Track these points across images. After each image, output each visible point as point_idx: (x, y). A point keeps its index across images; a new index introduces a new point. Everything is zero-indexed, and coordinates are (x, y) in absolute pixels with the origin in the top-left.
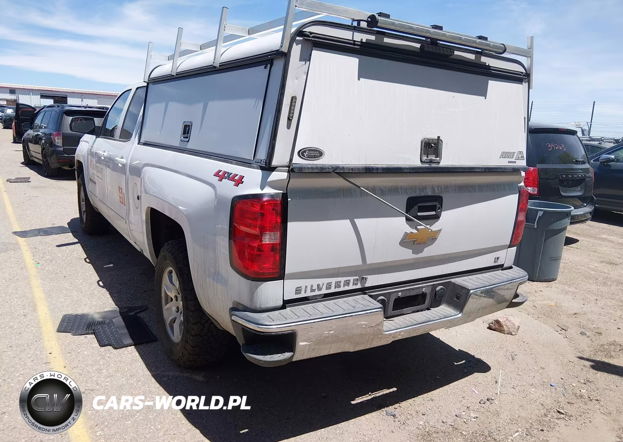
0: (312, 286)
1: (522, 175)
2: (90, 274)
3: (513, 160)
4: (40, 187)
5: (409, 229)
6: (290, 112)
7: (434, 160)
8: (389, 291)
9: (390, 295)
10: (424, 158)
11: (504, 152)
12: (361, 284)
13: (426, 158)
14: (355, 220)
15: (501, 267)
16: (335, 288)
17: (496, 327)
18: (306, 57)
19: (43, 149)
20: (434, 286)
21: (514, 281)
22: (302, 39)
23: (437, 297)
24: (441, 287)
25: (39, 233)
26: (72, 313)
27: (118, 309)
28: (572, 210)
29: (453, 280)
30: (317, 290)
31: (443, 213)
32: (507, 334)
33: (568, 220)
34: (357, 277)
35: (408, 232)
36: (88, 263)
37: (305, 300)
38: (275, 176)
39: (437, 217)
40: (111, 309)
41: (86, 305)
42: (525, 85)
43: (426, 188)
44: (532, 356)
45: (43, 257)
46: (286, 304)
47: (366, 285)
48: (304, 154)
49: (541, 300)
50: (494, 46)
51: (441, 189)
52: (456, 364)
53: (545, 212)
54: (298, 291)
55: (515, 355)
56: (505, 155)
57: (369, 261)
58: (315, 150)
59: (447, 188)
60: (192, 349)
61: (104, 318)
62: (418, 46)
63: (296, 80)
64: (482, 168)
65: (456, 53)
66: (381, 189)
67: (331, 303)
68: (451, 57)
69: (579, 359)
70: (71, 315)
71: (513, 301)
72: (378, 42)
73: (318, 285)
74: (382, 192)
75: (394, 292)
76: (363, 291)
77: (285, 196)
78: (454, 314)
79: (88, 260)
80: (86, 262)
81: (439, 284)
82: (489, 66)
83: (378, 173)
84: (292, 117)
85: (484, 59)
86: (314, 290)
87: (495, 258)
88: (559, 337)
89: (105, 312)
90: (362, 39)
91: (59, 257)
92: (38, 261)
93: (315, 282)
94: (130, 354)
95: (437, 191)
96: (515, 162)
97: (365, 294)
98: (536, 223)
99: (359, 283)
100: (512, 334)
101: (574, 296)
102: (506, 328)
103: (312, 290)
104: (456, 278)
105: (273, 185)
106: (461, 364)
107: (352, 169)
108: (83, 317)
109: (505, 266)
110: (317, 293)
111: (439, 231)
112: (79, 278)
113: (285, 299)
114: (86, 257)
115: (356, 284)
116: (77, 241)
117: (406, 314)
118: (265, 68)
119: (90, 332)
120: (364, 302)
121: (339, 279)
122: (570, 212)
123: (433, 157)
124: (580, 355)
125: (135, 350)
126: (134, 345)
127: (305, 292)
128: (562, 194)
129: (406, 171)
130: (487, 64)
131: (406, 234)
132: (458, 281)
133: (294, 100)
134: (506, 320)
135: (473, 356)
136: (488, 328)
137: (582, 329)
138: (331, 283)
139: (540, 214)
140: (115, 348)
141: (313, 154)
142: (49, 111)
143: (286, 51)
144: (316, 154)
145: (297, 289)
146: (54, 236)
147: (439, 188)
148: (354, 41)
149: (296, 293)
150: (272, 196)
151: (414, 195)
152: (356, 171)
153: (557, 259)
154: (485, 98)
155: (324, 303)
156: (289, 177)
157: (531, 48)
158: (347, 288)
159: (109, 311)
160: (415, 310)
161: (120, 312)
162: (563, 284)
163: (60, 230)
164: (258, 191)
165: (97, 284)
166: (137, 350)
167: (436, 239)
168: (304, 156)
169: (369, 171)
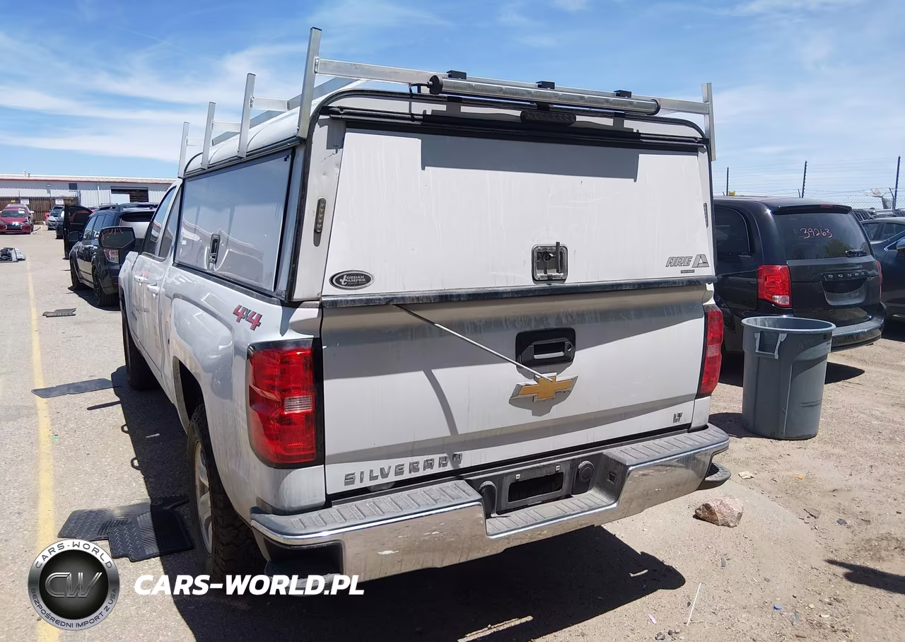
0: (371, 471)
1: (708, 289)
2: (125, 448)
3: (689, 268)
4: (88, 322)
5: (523, 381)
6: (316, 223)
7: (555, 276)
8: (500, 473)
9: (502, 479)
10: (540, 274)
11: (672, 258)
12: (452, 464)
13: (543, 274)
14: (433, 371)
15: (687, 428)
16: (410, 472)
17: (706, 514)
18: (336, 143)
19: (94, 269)
20: (575, 463)
21: (704, 449)
22: (328, 117)
23: (581, 478)
24: (587, 462)
25: (69, 389)
26: (87, 508)
27: (149, 501)
28: (832, 330)
29: (604, 452)
30: (380, 477)
31: (577, 353)
32: (722, 525)
33: (827, 345)
34: (445, 455)
35: (522, 383)
36: (126, 432)
37: (363, 492)
38: (300, 314)
39: (568, 360)
40: (139, 502)
41: (107, 496)
42: (703, 156)
43: (547, 318)
44: (753, 560)
45: (65, 426)
46: (331, 500)
47: (462, 466)
48: (341, 280)
49: (786, 470)
50: (639, 105)
51: (572, 317)
52: (632, 575)
53: (789, 334)
54: (349, 479)
55: (728, 559)
56: (673, 262)
57: (462, 430)
58: (357, 275)
59: (581, 316)
60: (224, 564)
61: (127, 515)
62: (518, 113)
63: (324, 176)
64: (634, 284)
65: (579, 118)
66: (474, 323)
67: (402, 496)
68: (572, 126)
69: (828, 564)
70: (82, 511)
71: (707, 479)
72: (453, 113)
73: (382, 470)
74: (474, 328)
75: (508, 473)
76: (457, 474)
77: (317, 343)
78: (604, 504)
79: (126, 429)
80: (123, 430)
81: (582, 458)
82: (638, 133)
83: (459, 300)
84: (321, 229)
85: (628, 124)
86: (376, 478)
87: (675, 415)
88: (803, 529)
89: (130, 506)
90: (425, 111)
91: (87, 425)
92: (57, 432)
93: (376, 466)
94: (152, 569)
95: (564, 321)
96: (693, 271)
97: (461, 478)
98: (776, 352)
99: (449, 464)
100: (729, 526)
101: (838, 460)
102: (719, 517)
103: (372, 478)
104: (610, 447)
105: (298, 327)
106: (639, 576)
107: (418, 298)
108: (99, 513)
109: (693, 426)
110: (380, 481)
111: (575, 379)
112: (107, 456)
113: (328, 493)
114: (125, 423)
115: (445, 465)
116: (118, 399)
117: (531, 506)
118: (286, 160)
119: (103, 537)
120: (455, 493)
121: (415, 459)
122: (830, 333)
123: (553, 273)
124: (832, 557)
125: (160, 563)
126: (160, 556)
127: (362, 480)
128: (829, 302)
129: (505, 296)
130: (635, 131)
131: (519, 388)
132: (614, 452)
133: (322, 205)
134: (721, 504)
135: (662, 563)
136: (694, 517)
137: (841, 515)
138: (403, 465)
139: (782, 337)
140: (132, 561)
141: (354, 279)
142: (101, 215)
143: (305, 136)
144: (360, 280)
145: (347, 478)
146: (88, 394)
147: (569, 318)
148: (412, 115)
149: (346, 484)
150: (297, 343)
151: (528, 329)
152: (425, 301)
153: (814, 405)
154: (635, 181)
155: (392, 495)
156: (322, 315)
157: (709, 100)
158: (429, 472)
159: (137, 505)
160: (546, 498)
161: (151, 506)
162: (826, 443)
163: (100, 385)
164: (277, 337)
165: (130, 464)
166: (163, 564)
167: (570, 392)
168: (340, 283)
169: (445, 299)
